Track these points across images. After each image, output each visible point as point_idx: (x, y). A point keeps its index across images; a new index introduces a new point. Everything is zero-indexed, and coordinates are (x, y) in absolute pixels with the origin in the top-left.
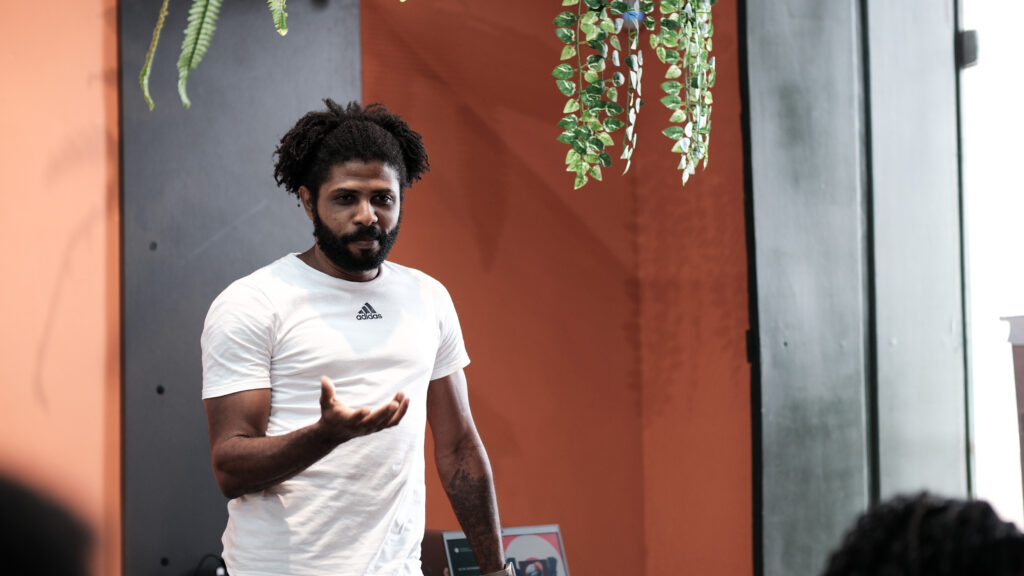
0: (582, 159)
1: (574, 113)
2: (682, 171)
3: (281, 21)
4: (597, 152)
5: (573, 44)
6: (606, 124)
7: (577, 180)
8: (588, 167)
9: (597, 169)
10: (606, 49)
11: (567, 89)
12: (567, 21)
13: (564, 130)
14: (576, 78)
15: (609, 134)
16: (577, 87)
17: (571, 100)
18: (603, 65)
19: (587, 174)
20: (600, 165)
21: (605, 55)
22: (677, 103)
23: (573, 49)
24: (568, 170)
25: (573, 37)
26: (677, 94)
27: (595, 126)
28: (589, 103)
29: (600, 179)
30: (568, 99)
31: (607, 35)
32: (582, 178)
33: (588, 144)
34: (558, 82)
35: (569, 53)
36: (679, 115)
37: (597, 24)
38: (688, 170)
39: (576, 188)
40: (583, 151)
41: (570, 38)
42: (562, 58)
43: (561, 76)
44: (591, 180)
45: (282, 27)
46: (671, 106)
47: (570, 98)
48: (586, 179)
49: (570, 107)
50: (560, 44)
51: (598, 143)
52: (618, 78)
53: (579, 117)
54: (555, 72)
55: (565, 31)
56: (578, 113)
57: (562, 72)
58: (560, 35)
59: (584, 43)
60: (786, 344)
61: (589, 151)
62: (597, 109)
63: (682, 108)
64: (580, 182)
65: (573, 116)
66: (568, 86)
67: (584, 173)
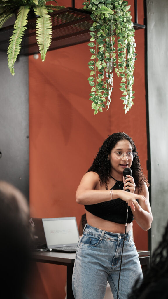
0: (96, 105)
1: (94, 91)
2: (125, 110)
3: (12, 71)
4: (101, 103)
5: (94, 71)
6: (104, 95)
7: (95, 112)
8: (98, 108)
9: (101, 109)
10: (104, 72)
11: (92, 84)
12: (92, 64)
13: (91, 97)
14: (95, 81)
15: (105, 98)
16: (95, 84)
17: (93, 88)
18: (103, 77)
19: (98, 110)
20: (102, 107)
21: (104, 74)
22: (125, 89)
23: (94, 72)
24: (92, 109)
25: (94, 68)
26: (124, 87)
27: (100, 95)
28: (99, 89)
29: (102, 112)
30: (92, 87)
31: (104, 68)
32: (96, 111)
33: (98, 101)
34: (89, 82)
35: (92, 73)
36: (125, 93)
37: (101, 64)
38: (127, 110)
39: (95, 114)
40: (97, 103)
41: (93, 69)
42: (91, 75)
43: (90, 80)
44: (99, 112)
45: (12, 73)
46: (123, 90)
47: (93, 87)
48: (98, 111)
49: (93, 90)
50: (90, 71)
51: (101, 101)
52: (108, 81)
53: (96, 93)
54: (88, 79)
55: (91, 66)
56: (95, 92)
57: (90, 79)
58: (90, 68)
59: (97, 70)
60: (158, 165)
61: (99, 103)
62: (101, 90)
63: (126, 91)
64: (96, 112)
65: (94, 92)
66: (92, 83)
67: (97, 110)
